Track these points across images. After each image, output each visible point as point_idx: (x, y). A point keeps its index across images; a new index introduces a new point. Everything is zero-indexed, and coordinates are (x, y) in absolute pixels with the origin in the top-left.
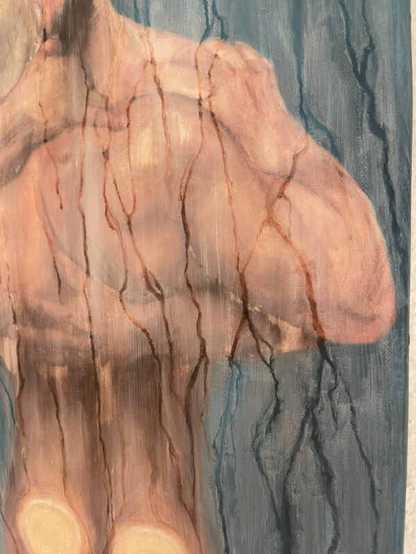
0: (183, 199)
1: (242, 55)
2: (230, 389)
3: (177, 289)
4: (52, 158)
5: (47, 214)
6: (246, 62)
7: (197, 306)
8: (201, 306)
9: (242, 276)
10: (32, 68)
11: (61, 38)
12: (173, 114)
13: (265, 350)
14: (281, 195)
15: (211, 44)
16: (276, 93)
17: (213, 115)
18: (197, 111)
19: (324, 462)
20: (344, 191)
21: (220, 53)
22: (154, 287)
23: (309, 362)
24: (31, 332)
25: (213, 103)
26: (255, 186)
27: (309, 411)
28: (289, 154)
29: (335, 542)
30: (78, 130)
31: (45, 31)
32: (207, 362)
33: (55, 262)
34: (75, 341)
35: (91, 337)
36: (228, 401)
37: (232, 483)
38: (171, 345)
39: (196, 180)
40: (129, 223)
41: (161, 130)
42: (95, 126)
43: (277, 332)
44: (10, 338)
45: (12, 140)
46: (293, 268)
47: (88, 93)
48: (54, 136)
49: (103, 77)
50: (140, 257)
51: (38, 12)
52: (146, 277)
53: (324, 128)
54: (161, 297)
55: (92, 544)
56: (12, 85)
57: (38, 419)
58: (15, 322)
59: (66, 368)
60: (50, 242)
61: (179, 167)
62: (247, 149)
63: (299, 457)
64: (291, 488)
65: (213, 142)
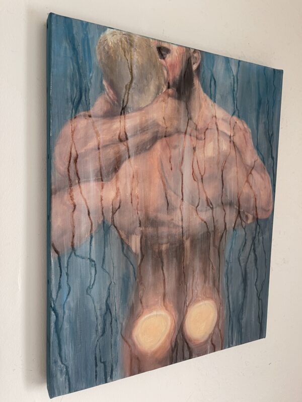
0: (222, 171)
1: (244, 126)
2: (233, 239)
3: (218, 205)
4: (168, 145)
5: (163, 172)
6: (245, 128)
7: (225, 211)
8: (226, 211)
9: (239, 200)
10: (161, 99)
11: (177, 91)
12: (221, 139)
13: (243, 223)
14: (251, 173)
15: (235, 118)
16: (251, 140)
17: (234, 143)
18: (229, 140)
19: (256, 255)
20: (265, 174)
21: (237, 122)
22: (210, 204)
23: (254, 226)
24: (150, 230)
25: (234, 139)
26: (244, 169)
27: (253, 241)
28: (253, 160)
29: (257, 280)
30: (182, 136)
31: (169, 83)
32: (226, 231)
33: (166, 195)
34: (174, 231)
35: (182, 228)
36: (232, 243)
37: (231, 272)
38: (214, 226)
39: (227, 165)
40: (202, 179)
41: (217, 143)
42: (190, 135)
43: (247, 217)
44: (136, 235)
45: (145, 132)
46: (252, 196)
47: (188, 120)
48: (170, 135)
49: (196, 116)
50: (205, 193)
51: (165, 72)
52: (207, 201)
53: (261, 154)
54: (212, 208)
55: (176, 322)
56: (148, 103)
57: (151, 273)
58: (140, 226)
59: (169, 244)
60: (164, 185)
61: (222, 159)
62: (243, 157)
63: (250, 256)
64: (247, 267)
65: (233, 152)
